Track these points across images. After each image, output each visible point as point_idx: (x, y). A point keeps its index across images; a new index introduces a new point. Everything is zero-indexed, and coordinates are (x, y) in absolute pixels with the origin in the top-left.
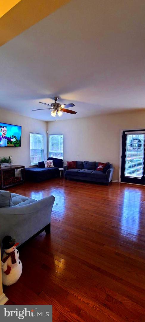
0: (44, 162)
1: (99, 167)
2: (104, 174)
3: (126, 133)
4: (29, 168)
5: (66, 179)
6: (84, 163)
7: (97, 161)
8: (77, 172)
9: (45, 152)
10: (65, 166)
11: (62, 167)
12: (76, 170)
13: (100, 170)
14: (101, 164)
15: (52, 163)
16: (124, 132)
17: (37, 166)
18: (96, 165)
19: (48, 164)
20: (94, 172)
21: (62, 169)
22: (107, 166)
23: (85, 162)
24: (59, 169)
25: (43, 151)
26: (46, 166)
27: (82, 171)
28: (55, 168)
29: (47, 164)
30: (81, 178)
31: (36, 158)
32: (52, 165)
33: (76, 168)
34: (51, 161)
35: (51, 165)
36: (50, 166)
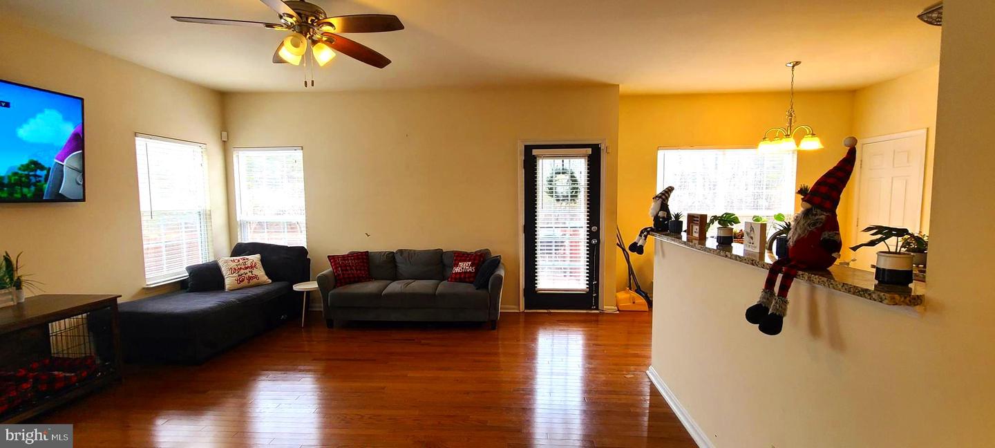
0: (221, 264)
1: (457, 270)
2: (481, 292)
3: (535, 152)
4: (140, 301)
5: (330, 324)
6: (398, 258)
7: (446, 247)
8: (377, 296)
9: (219, 220)
10: (325, 276)
11: (307, 279)
12: (371, 287)
13: (462, 278)
14: (461, 256)
15: (259, 264)
16: (528, 149)
17: (181, 286)
18: (442, 262)
19: (242, 271)
20: (443, 287)
21: (312, 285)
22: (485, 264)
23: (401, 252)
24: (297, 287)
25: (207, 216)
26: (229, 281)
27: (395, 287)
28: (278, 285)
29: (233, 270)
30: (394, 317)
31: (173, 249)
32: (260, 273)
33: (369, 278)
34: (256, 258)
35: (256, 277)
36: (250, 278)
